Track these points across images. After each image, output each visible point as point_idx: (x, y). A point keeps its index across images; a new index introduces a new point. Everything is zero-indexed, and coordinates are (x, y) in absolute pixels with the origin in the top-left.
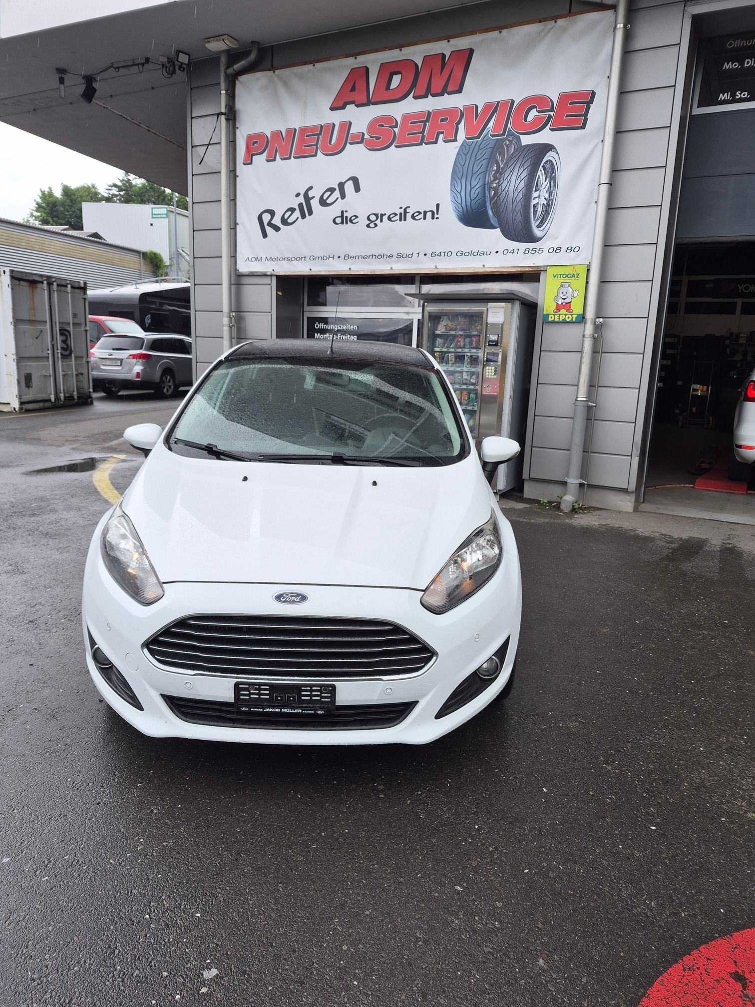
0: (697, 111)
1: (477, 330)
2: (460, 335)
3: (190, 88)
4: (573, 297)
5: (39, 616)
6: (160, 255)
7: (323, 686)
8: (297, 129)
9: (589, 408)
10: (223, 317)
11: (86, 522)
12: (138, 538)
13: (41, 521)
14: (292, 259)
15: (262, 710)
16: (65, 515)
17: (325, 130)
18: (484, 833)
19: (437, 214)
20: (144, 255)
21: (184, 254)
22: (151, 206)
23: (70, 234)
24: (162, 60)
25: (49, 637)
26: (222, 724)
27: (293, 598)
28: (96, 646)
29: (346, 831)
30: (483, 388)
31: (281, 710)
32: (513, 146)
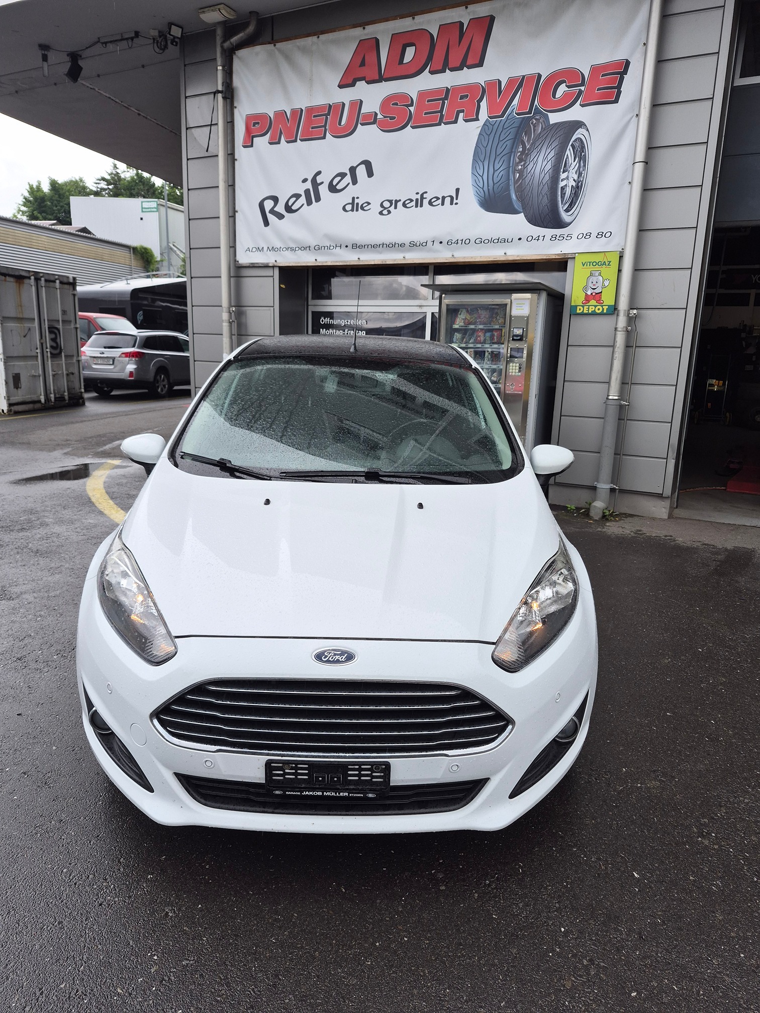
0: (740, 82)
1: (499, 324)
2: (480, 329)
3: (183, 65)
4: (604, 287)
5: (28, 652)
6: (151, 250)
7: (375, 765)
8: (304, 109)
9: (621, 407)
10: (223, 312)
11: (80, 537)
12: (144, 580)
13: (30, 537)
14: (296, 249)
15: (299, 793)
16: (57, 529)
17: (334, 110)
18: (573, 938)
19: (457, 199)
20: (135, 250)
21: (175, 249)
22: (141, 199)
23: (58, 229)
24: (152, 34)
25: (39, 678)
26: (250, 809)
27: (337, 657)
28: (94, 709)
29: (406, 939)
30: (506, 387)
31: (323, 794)
32: (541, 125)
